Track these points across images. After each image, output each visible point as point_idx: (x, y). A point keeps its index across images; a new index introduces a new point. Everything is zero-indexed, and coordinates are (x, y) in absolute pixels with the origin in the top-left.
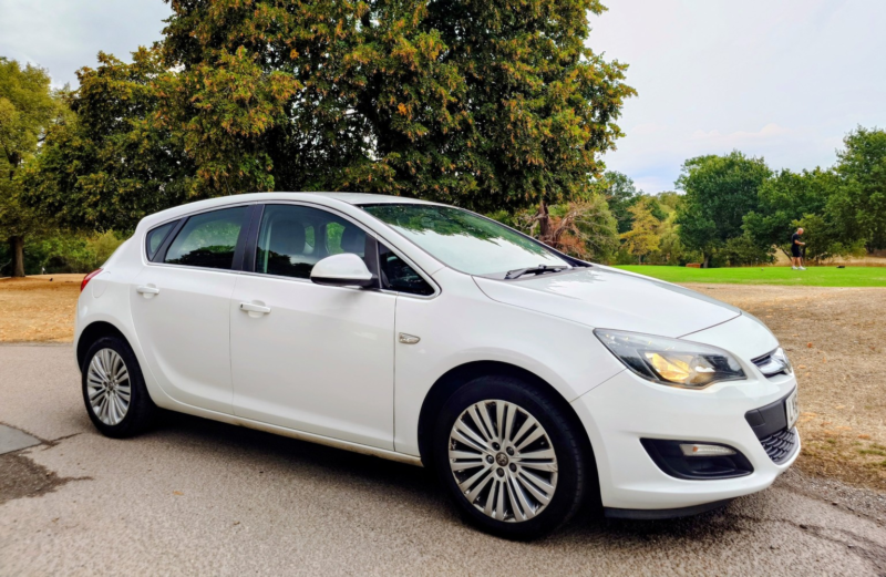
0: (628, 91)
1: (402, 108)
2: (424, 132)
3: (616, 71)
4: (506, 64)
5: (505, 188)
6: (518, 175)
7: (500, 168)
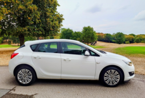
0: (63, 19)
1: (29, 18)
2: (33, 23)
3: (62, 16)
4: (47, 13)
5: (46, 33)
6: (48, 31)
7: (45, 30)
